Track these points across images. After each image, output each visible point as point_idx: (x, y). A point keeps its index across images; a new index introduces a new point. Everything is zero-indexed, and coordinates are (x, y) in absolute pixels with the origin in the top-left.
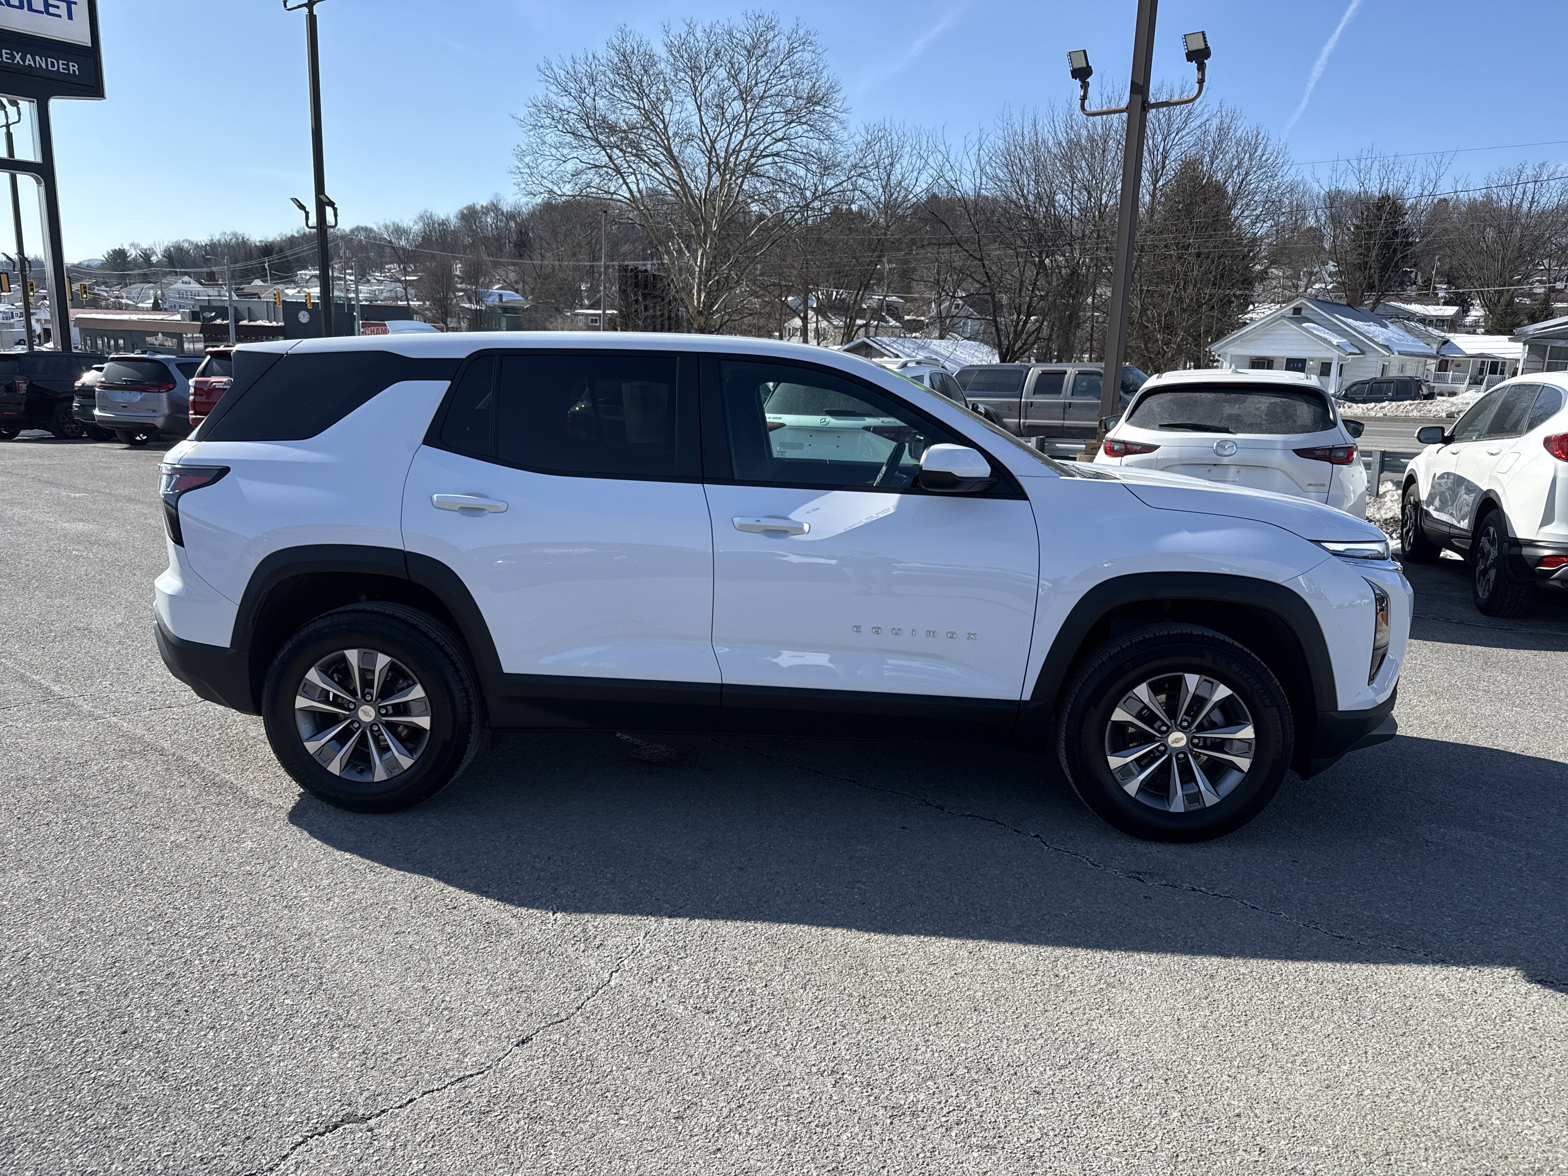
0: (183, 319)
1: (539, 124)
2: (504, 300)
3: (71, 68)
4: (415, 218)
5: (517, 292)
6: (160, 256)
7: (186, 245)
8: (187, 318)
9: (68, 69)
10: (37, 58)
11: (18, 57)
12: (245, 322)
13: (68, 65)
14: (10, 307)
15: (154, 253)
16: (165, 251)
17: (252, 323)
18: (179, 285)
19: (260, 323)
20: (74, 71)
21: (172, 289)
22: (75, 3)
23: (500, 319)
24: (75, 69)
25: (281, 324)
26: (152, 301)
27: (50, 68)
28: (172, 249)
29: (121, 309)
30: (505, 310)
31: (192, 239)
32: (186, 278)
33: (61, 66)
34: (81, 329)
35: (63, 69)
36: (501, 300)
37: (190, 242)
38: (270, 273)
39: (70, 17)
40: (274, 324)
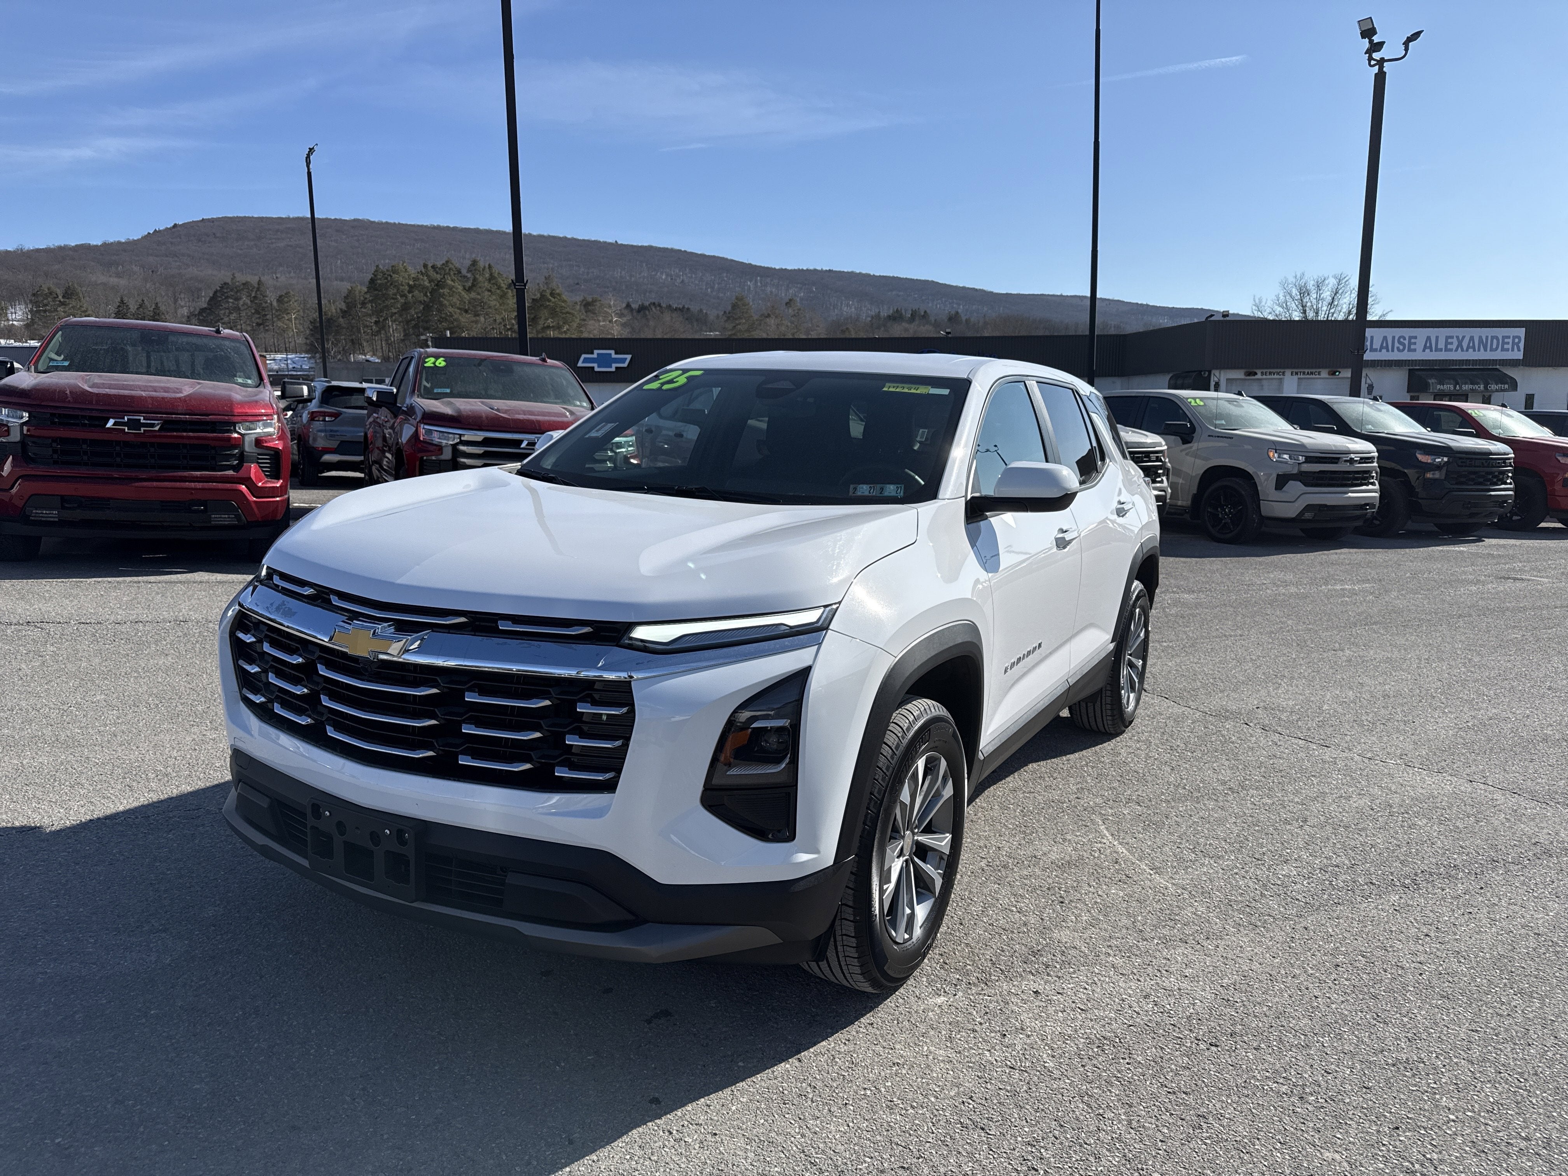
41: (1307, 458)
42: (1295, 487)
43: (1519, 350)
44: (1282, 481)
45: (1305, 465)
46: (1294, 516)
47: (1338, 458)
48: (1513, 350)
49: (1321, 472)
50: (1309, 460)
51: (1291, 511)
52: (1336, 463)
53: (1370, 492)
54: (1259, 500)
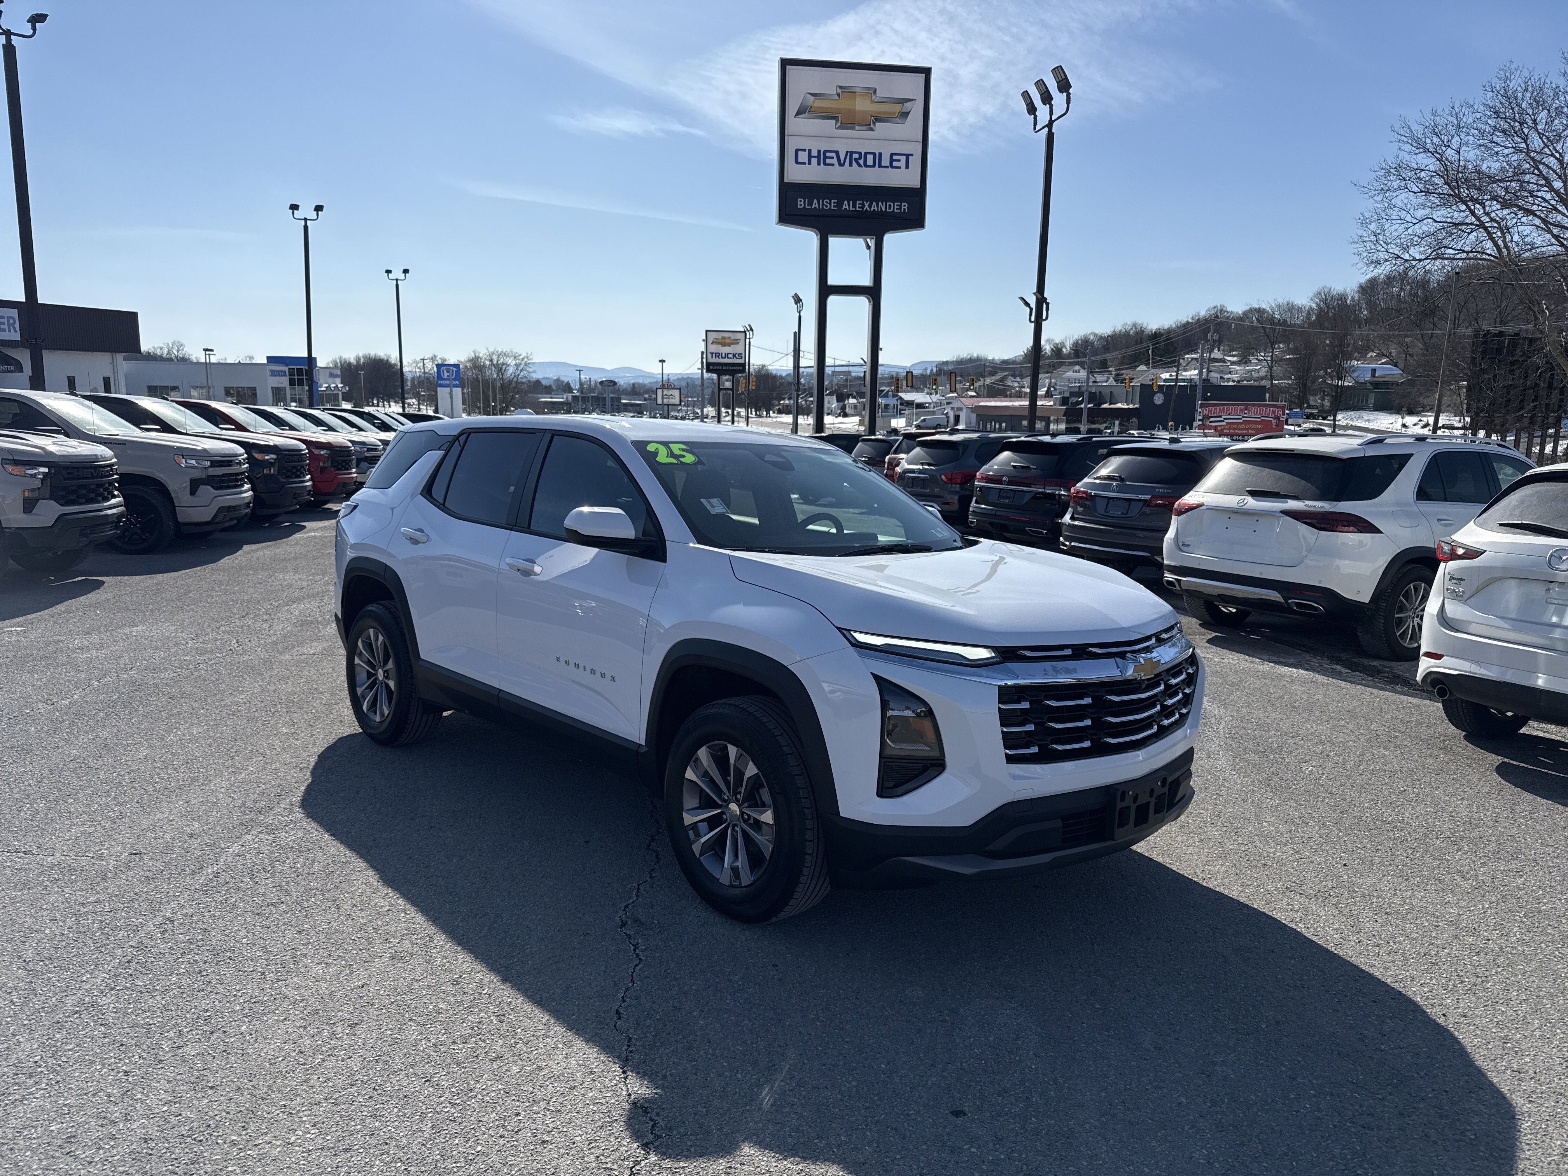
0: (1055, 404)
1: (1386, 188)
2: (1376, 375)
3: (903, 207)
4: (1311, 295)
5: (1396, 366)
6: (1068, 349)
7: (1092, 337)
8: (1058, 403)
9: (900, 209)
10: (880, 204)
11: (867, 205)
12: (1106, 406)
13: (900, 206)
14: (941, 398)
15: (1064, 346)
16: (1074, 344)
17: (1112, 406)
18: (1070, 374)
19: (1119, 405)
20: (905, 209)
21: (1064, 378)
22: (912, 155)
23: (1367, 396)
24: (906, 208)
25: (1136, 406)
26: (1045, 389)
27: (888, 210)
28: (1080, 342)
29: (1020, 397)
30: (1377, 385)
31: (1097, 332)
32: (1077, 368)
33: (896, 207)
34: (977, 415)
35: (897, 209)
36: (1373, 375)
37: (1096, 335)
38: (1153, 359)
39: (907, 167)
40: (1131, 406)
41: (212, 462)
42: (206, 491)
43: (16, 331)
44: (195, 485)
45: (211, 469)
46: (209, 520)
47: (231, 461)
48: (10, 331)
49: (223, 475)
50: (215, 464)
51: (206, 515)
52: (230, 466)
53: (246, 492)
54: (175, 507)
